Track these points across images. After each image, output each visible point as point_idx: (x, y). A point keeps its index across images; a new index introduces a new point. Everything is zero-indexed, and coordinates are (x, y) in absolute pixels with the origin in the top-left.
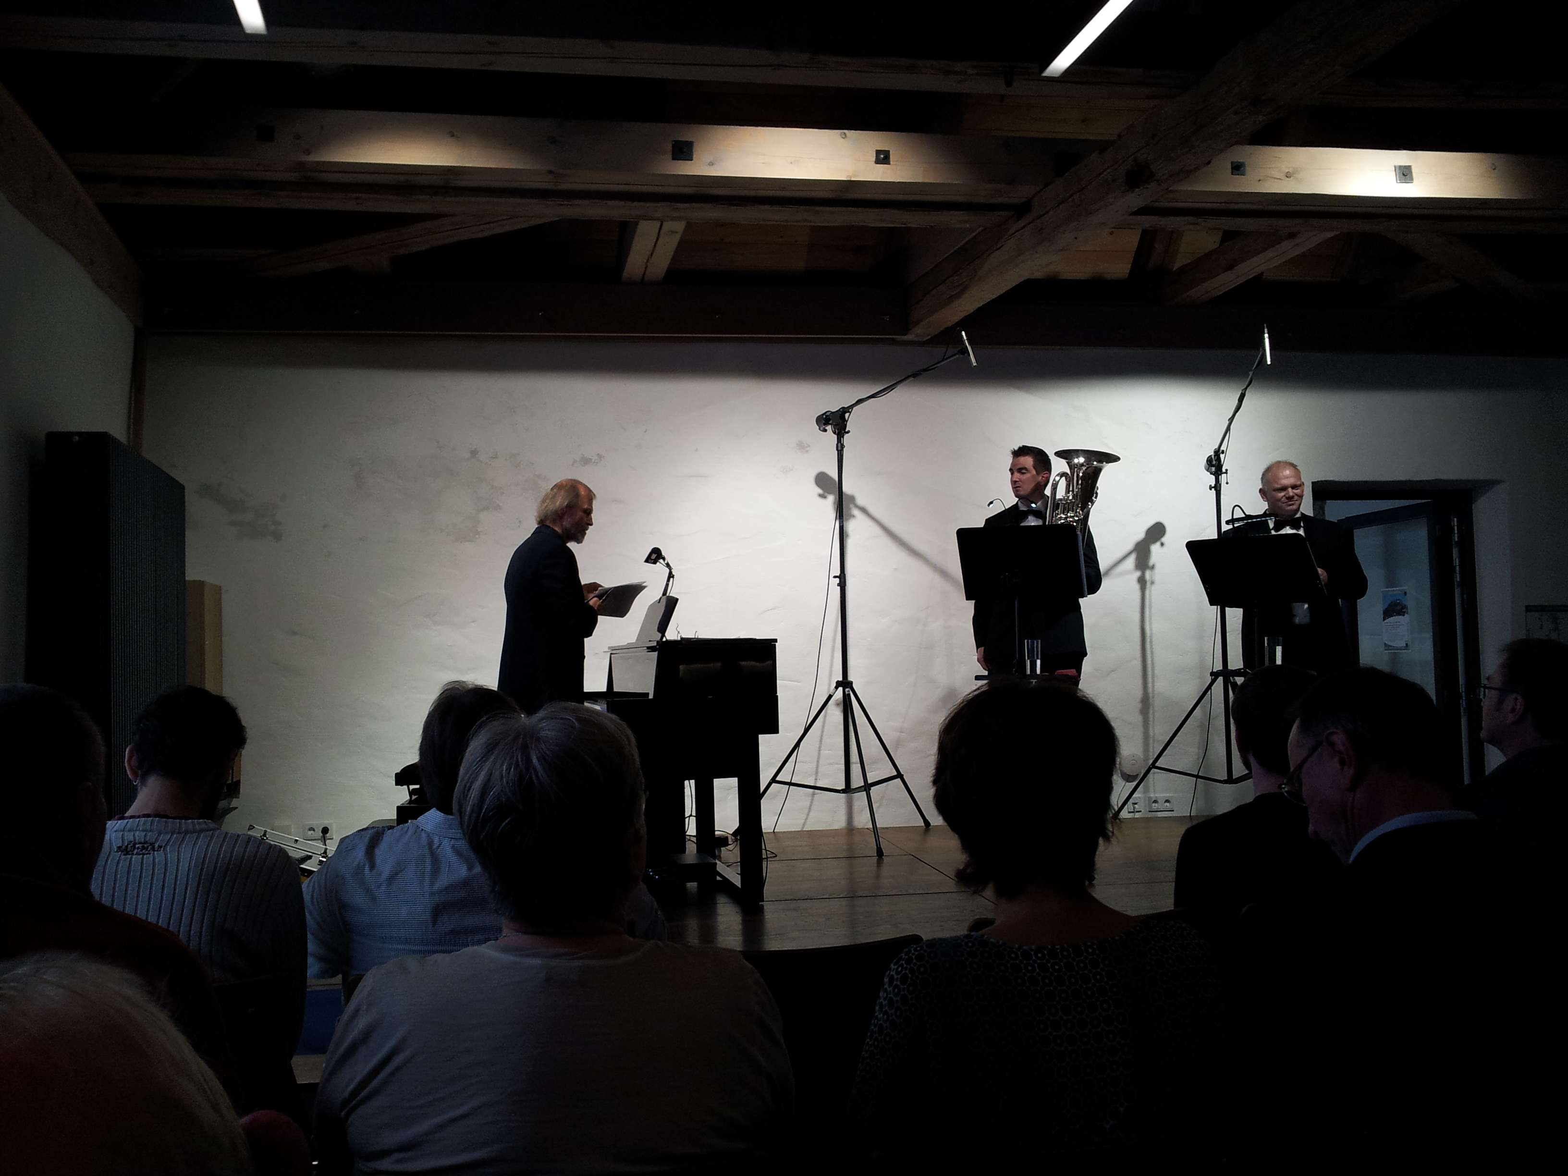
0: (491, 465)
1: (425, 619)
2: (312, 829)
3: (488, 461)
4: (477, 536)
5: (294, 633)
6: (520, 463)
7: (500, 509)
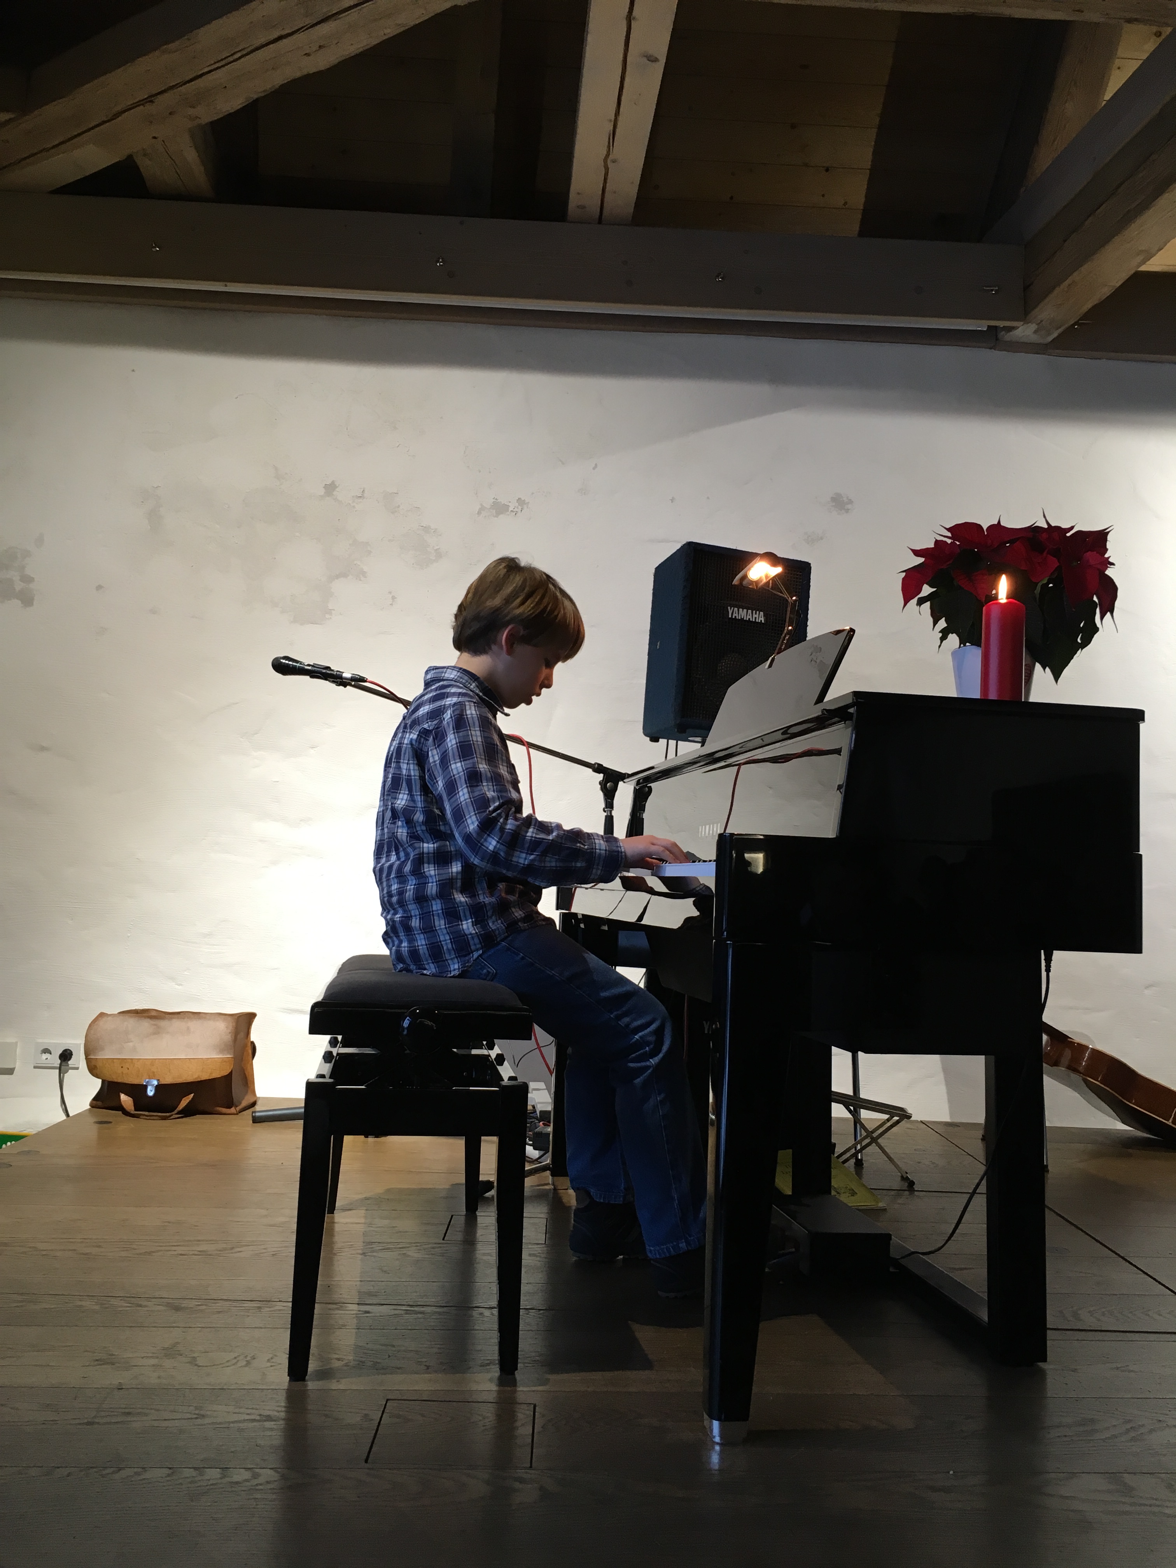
0: (354, 507)
1: (241, 739)
2: (46, 1051)
3: (350, 502)
4: (327, 616)
5: (43, 749)
6: (399, 507)
7: (365, 577)
